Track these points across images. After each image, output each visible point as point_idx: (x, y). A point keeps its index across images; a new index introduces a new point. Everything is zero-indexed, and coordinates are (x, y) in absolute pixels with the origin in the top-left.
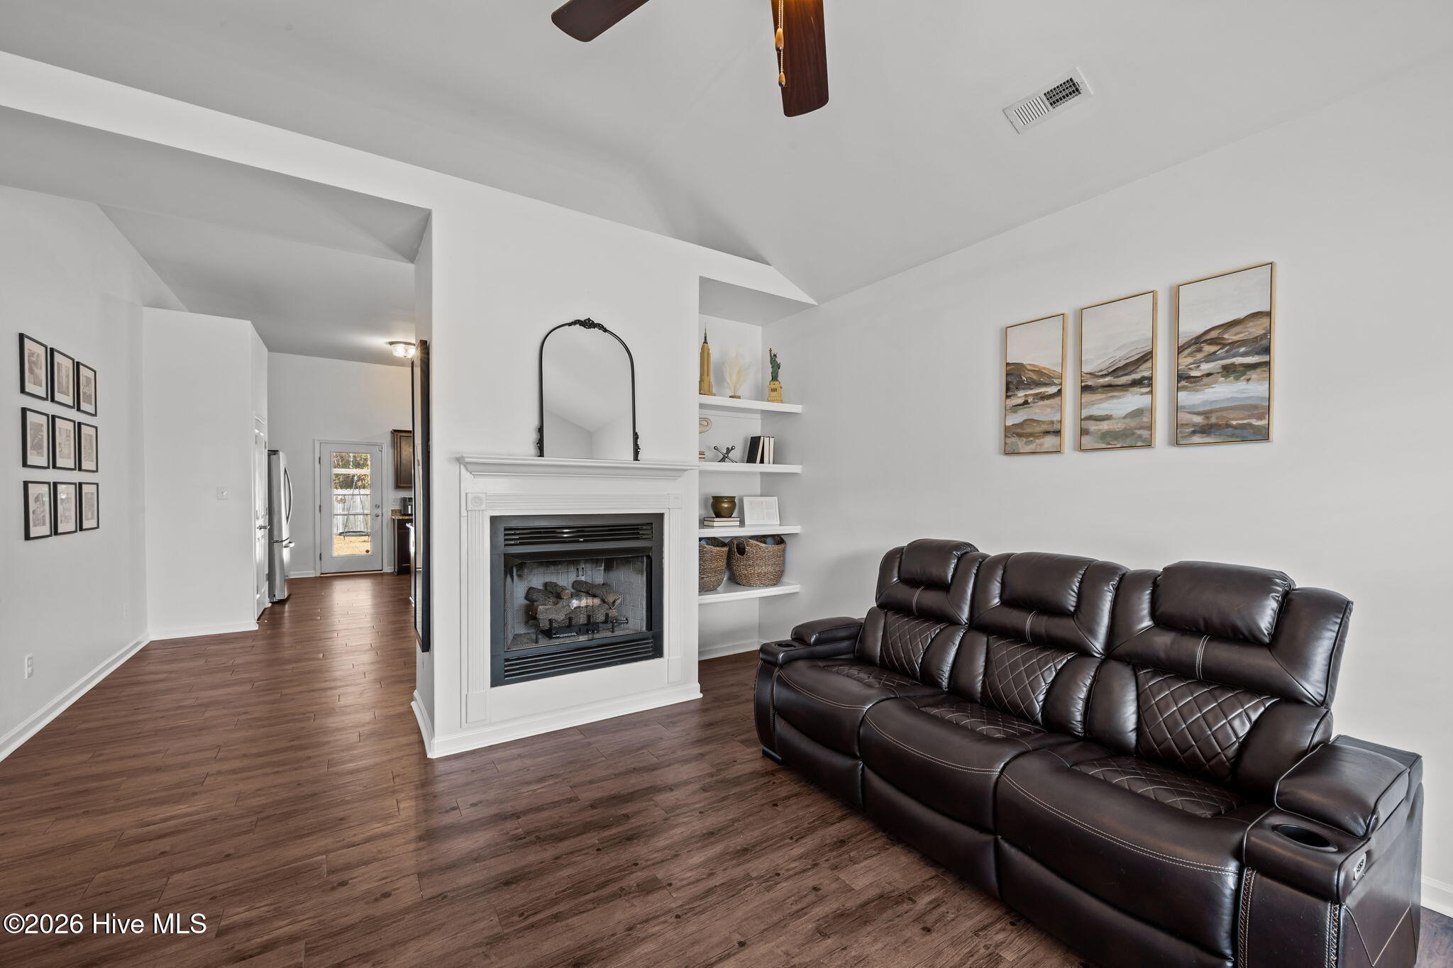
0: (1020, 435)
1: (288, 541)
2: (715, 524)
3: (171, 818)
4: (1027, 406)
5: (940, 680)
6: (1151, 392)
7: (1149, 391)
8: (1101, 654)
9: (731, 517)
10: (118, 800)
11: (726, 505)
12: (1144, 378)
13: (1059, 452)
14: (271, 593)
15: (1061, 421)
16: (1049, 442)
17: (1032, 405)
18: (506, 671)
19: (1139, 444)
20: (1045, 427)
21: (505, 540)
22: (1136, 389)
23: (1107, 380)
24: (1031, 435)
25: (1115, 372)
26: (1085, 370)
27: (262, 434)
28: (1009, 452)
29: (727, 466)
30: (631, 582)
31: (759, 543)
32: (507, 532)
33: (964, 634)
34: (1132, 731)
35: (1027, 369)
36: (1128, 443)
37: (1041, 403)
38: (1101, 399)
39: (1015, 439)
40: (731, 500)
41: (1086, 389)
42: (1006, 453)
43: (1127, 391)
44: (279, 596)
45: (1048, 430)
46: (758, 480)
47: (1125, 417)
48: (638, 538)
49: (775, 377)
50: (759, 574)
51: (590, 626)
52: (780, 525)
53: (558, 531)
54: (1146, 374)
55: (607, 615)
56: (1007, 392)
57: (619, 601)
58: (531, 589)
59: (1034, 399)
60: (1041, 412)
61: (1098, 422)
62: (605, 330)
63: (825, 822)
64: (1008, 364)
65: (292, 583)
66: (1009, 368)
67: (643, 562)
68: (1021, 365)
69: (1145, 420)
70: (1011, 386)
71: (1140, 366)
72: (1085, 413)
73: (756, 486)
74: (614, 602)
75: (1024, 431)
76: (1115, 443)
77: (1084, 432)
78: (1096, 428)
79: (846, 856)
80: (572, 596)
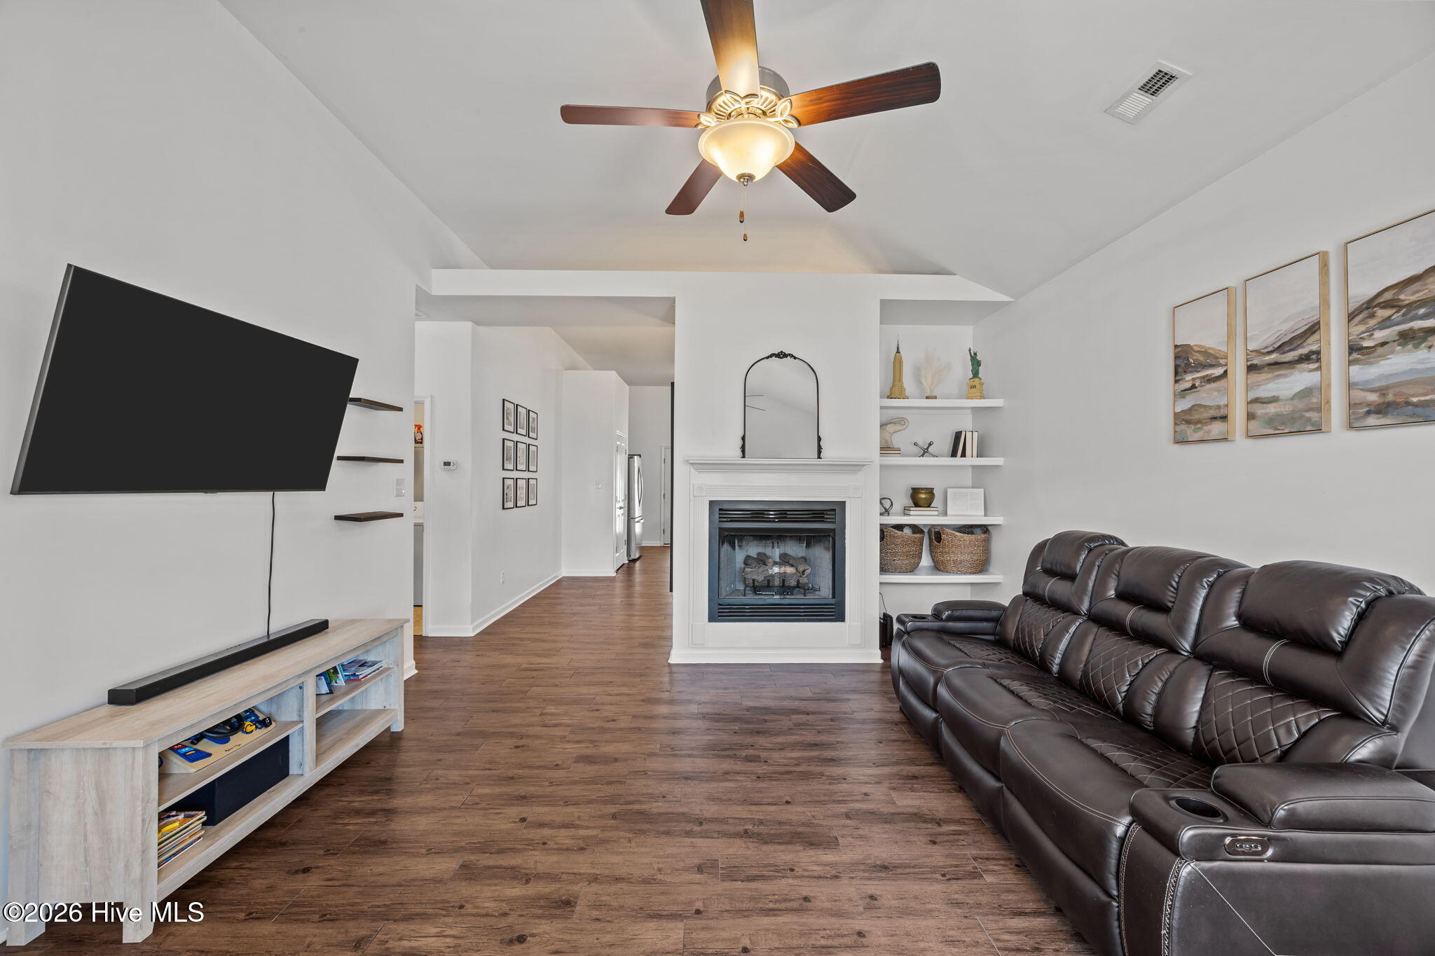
0: (1188, 422)
1: (640, 518)
2: (911, 513)
3: (542, 663)
4: (1195, 390)
5: (1050, 665)
6: (1319, 368)
7: (1317, 368)
8: (1188, 652)
9: (929, 507)
10: (524, 651)
11: (923, 496)
12: (1313, 352)
13: (1225, 439)
14: (629, 555)
15: (1227, 405)
16: (1216, 428)
17: (1199, 389)
18: (719, 612)
19: (1309, 428)
20: (1212, 413)
21: (720, 518)
22: (1304, 366)
23: (1273, 357)
24: (1199, 422)
25: (1280, 349)
26: (1250, 348)
27: (623, 445)
28: (1180, 440)
29: (927, 461)
30: (822, 555)
31: (954, 532)
32: (721, 512)
33: (1080, 623)
34: (1191, 728)
35: (1194, 351)
36: (1296, 428)
37: (1208, 386)
38: (1267, 379)
39: (1183, 427)
40: (930, 492)
41: (1251, 368)
42: (1177, 442)
43: (1294, 368)
44: (633, 557)
45: (1216, 415)
46: (969, 473)
47: (1292, 399)
48: (823, 521)
49: (976, 374)
50: (955, 562)
51: (784, 589)
52: (986, 515)
53: (766, 513)
54: (1314, 348)
55: (798, 581)
56: (1175, 376)
57: (808, 571)
58: (748, 557)
59: (1201, 382)
60: (1208, 397)
61: (1265, 405)
62: (795, 358)
63: (912, 762)
64: (1176, 346)
65: (642, 549)
66: (1178, 350)
67: (829, 541)
68: (1188, 346)
69: (1314, 400)
70: (1180, 370)
71: (1308, 338)
72: (1252, 396)
73: (968, 477)
74: (804, 571)
75: (1193, 418)
76: (1283, 428)
77: (1251, 416)
78: (1263, 411)
79: (910, 786)
80: (775, 563)
